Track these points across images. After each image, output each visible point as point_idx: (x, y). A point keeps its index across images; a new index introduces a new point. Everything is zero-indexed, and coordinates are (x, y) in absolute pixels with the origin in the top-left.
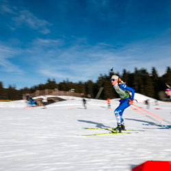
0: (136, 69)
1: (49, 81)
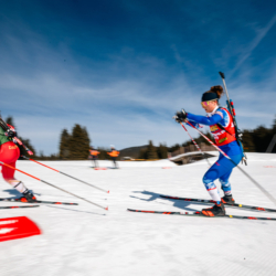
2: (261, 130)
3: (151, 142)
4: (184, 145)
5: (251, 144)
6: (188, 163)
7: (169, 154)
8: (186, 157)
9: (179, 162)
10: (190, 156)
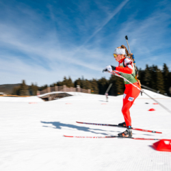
0: (147, 66)
1: (65, 78)
2: (103, 80)
3: (24, 81)
4: (51, 86)
5: (96, 88)
6: (53, 99)
7: (38, 92)
8: (51, 95)
9: (46, 99)
10: (54, 94)
